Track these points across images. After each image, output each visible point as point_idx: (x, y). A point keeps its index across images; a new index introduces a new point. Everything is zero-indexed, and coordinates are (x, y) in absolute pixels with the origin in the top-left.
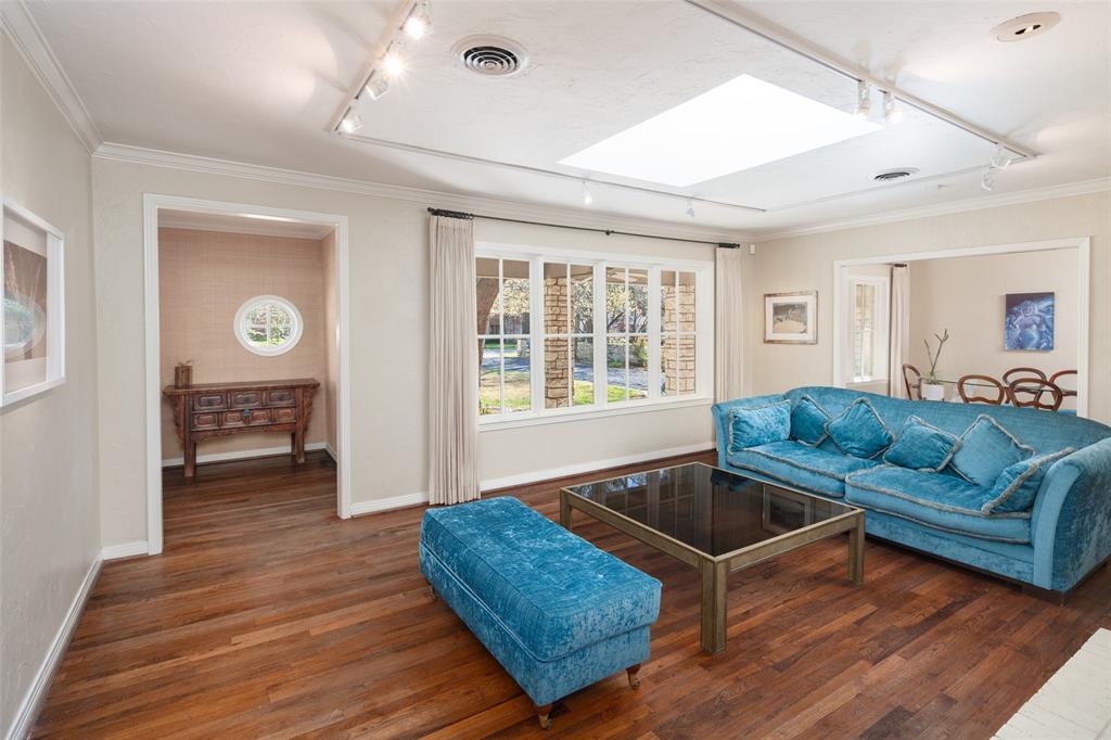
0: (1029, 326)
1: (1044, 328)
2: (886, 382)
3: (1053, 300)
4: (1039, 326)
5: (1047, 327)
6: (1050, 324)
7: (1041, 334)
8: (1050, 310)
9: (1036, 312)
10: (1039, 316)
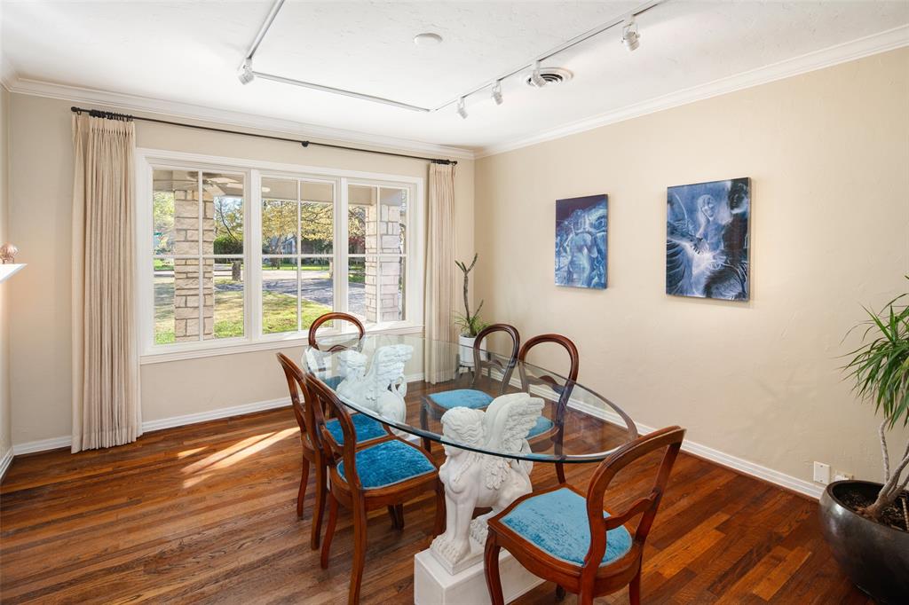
0: (580, 249)
1: (595, 255)
2: (421, 330)
3: (607, 207)
4: (590, 251)
5: (599, 251)
6: (602, 247)
7: (592, 260)
8: (603, 223)
9: (587, 227)
10: (589, 233)
